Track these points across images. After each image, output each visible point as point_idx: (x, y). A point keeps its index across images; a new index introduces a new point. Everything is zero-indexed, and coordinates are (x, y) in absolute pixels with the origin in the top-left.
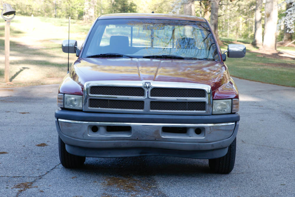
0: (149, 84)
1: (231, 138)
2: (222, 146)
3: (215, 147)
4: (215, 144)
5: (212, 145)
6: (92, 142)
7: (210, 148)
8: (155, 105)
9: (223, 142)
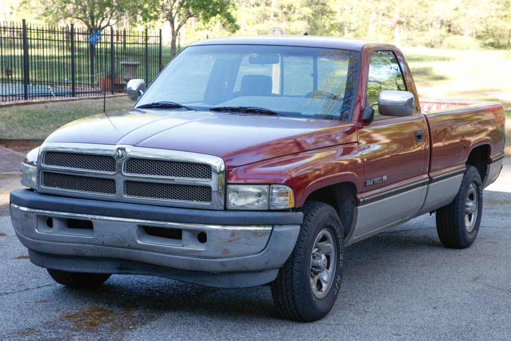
0: (123, 151)
1: (263, 254)
2: (244, 267)
3: (229, 268)
4: (227, 261)
5: (222, 264)
7: (219, 268)
8: (132, 187)
9: (245, 259)
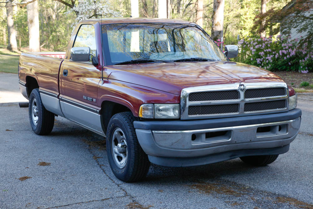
0: (243, 86)
6: (195, 151)
8: (250, 106)
